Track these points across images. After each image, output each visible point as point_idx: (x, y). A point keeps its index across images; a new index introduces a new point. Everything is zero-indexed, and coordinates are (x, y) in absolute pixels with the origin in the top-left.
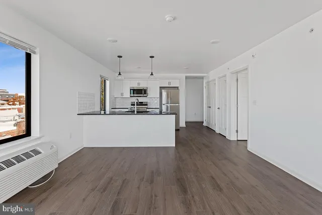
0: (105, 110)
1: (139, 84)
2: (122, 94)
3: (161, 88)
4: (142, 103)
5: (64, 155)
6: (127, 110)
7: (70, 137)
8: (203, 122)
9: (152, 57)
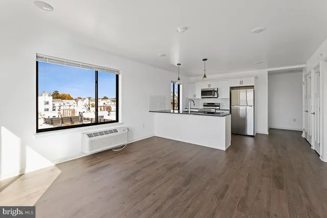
0: (179, 109)
1: (209, 85)
2: (195, 96)
3: (232, 88)
4: (214, 104)
5: (136, 138)
6: (197, 110)
7: (143, 127)
8: (302, 132)
9: (205, 60)
